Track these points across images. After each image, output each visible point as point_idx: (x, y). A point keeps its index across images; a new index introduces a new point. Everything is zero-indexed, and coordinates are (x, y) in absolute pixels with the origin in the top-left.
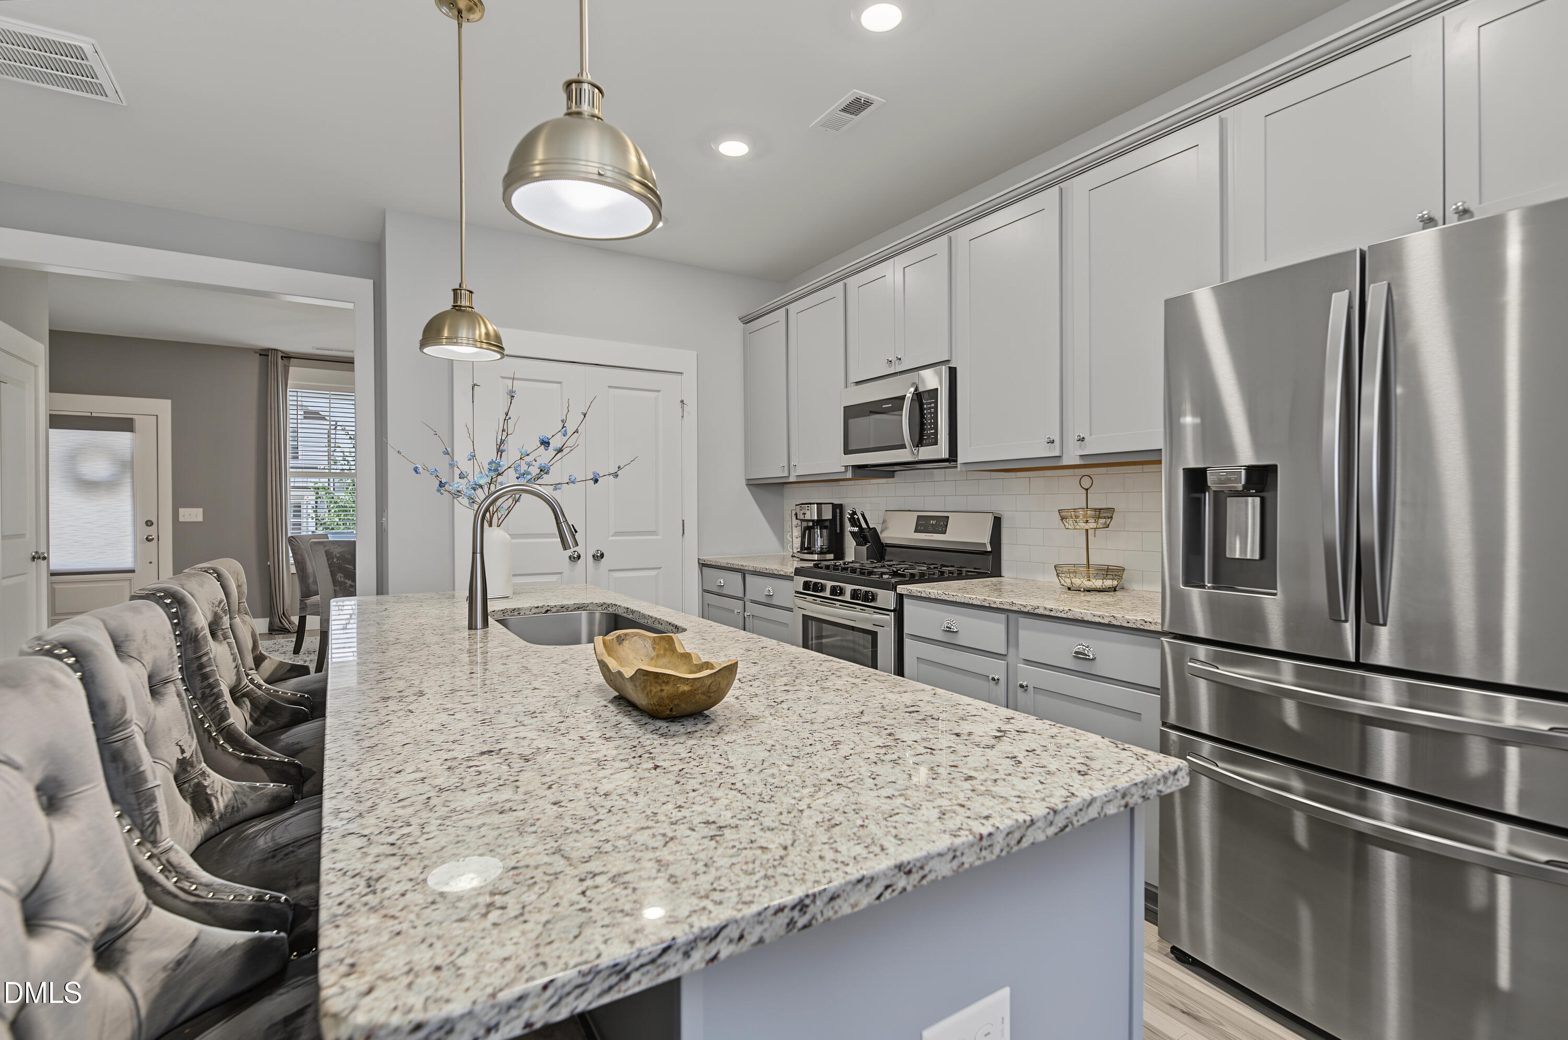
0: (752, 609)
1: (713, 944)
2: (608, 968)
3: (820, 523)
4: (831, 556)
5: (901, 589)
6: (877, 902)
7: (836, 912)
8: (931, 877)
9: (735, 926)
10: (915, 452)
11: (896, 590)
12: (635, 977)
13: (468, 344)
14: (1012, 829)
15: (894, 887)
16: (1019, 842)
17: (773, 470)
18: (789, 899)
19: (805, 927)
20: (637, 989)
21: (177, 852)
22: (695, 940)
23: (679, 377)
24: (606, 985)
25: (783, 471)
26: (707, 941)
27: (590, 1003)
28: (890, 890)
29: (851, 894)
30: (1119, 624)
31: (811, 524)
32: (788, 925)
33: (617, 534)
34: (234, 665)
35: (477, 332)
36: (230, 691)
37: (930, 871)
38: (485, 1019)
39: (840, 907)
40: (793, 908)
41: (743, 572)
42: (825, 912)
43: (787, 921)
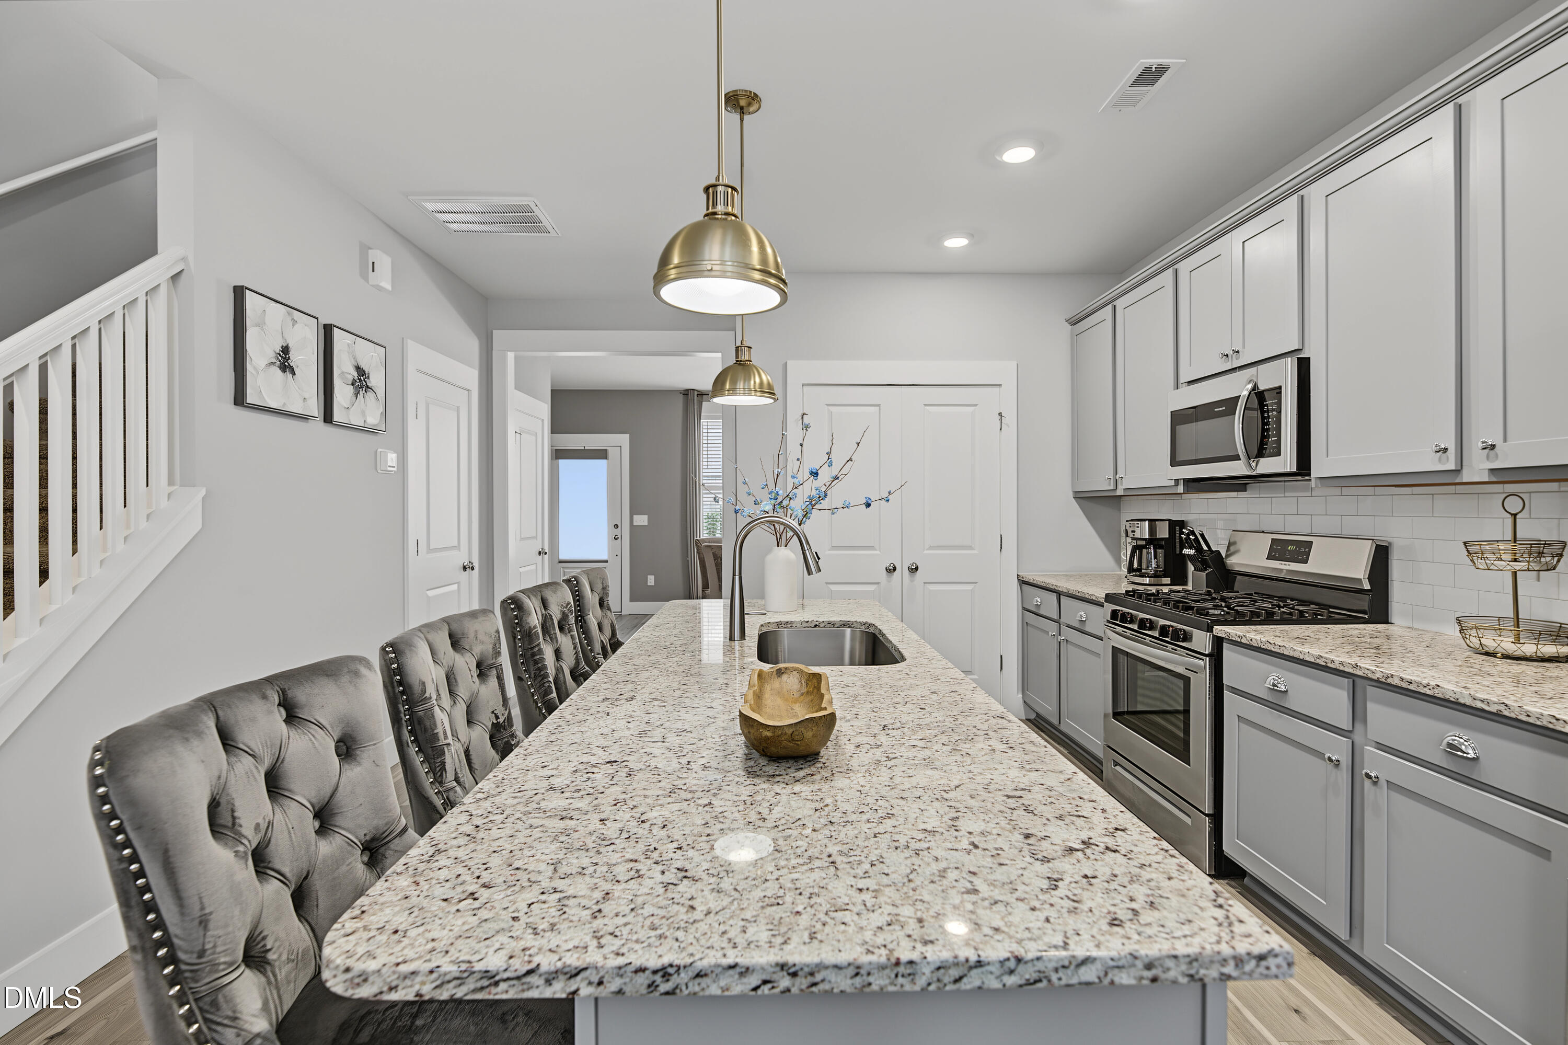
0: (1068, 633)
1: (572, 980)
2: (480, 971)
3: (1153, 541)
4: (1168, 580)
5: (1219, 630)
6: (753, 993)
7: (703, 989)
8: (821, 987)
9: (594, 972)
10: (1254, 464)
11: (1212, 632)
12: (503, 986)
13: (744, 394)
14: (947, 964)
15: (775, 985)
16: (957, 980)
17: (1100, 483)
18: (653, 962)
19: (667, 993)
20: (504, 997)
21: (456, 792)
22: (556, 972)
23: (997, 389)
24: (479, 985)
25: (1110, 484)
26: (568, 976)
27: (466, 995)
28: (769, 986)
29: (721, 977)
30: (1513, 715)
31: (1143, 543)
32: (649, 986)
33: (932, 547)
34: (574, 651)
35: (752, 382)
36: (571, 672)
37: (823, 981)
38: (389, 980)
39: (708, 986)
40: (655, 972)
41: (1059, 594)
42: (690, 985)
43: (647, 982)
